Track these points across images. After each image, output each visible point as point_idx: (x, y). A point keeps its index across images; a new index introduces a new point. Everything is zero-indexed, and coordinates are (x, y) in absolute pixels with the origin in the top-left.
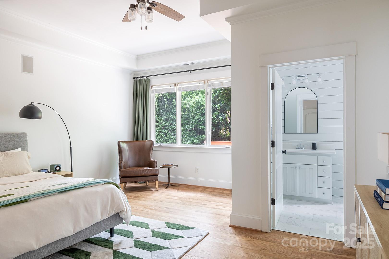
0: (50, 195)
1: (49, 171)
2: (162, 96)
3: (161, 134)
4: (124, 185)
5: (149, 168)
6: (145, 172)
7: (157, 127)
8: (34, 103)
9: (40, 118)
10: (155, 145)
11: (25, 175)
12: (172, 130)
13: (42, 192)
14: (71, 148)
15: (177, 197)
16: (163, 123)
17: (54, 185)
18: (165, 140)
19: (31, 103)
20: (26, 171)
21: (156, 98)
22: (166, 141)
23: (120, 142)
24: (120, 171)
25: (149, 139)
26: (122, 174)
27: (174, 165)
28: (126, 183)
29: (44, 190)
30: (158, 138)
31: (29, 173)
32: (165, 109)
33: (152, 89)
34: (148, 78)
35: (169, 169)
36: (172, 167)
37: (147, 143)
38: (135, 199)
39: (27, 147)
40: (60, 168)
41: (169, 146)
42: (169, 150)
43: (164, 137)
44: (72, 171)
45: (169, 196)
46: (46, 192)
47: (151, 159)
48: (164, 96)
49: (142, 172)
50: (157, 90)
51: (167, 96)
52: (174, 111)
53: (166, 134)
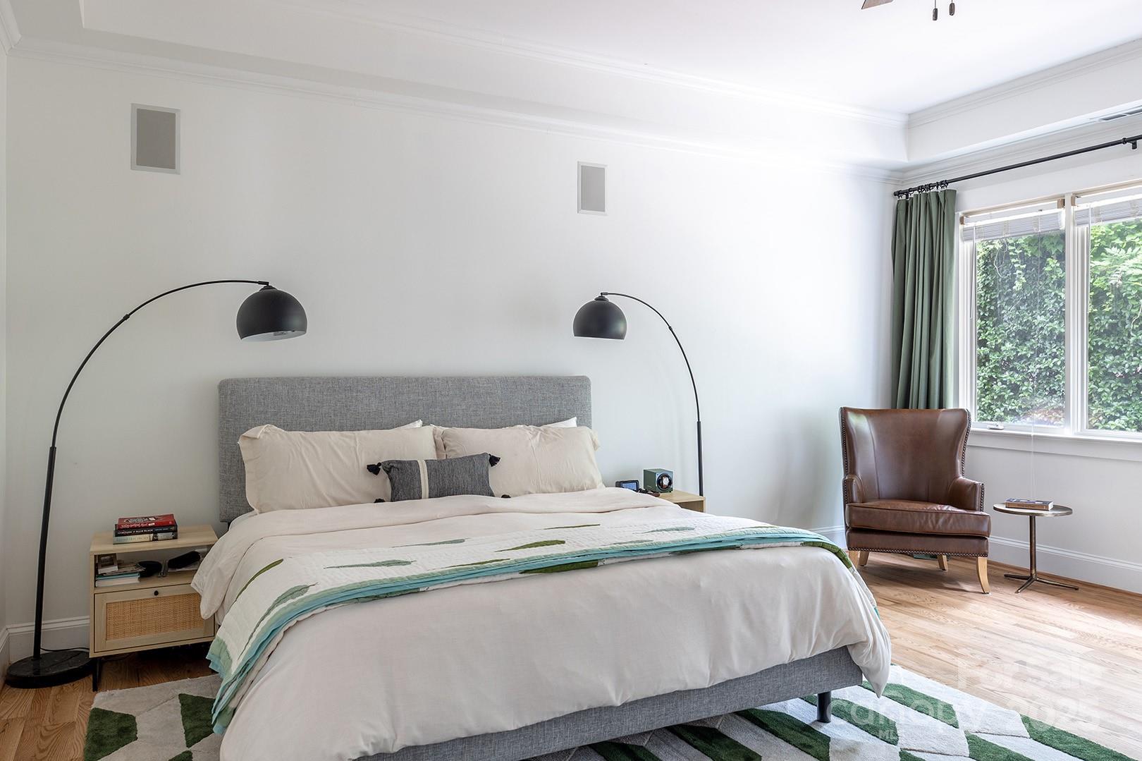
0: (650, 557)
1: (642, 486)
2: (1004, 248)
3: (997, 387)
4: (859, 557)
5: (951, 509)
6: (937, 521)
7: (983, 360)
8: (607, 294)
9: (620, 336)
10: (976, 425)
11: (586, 493)
12: (1044, 374)
13: (631, 546)
14: (699, 423)
15: (1071, 630)
16: (1003, 348)
17: (657, 531)
18: (1014, 410)
19: (602, 294)
20: (588, 482)
21: (980, 256)
22: (1018, 414)
23: (849, 413)
24: (847, 507)
25: (950, 405)
26: (854, 518)
27: (1055, 508)
28: (866, 549)
29: (634, 542)
30: (986, 400)
31: (594, 487)
32: (1015, 295)
33: (965, 226)
34: (951, 186)
35: (1032, 518)
36: (1049, 514)
37: (946, 420)
38: (900, 611)
39: (589, 417)
40: (670, 483)
41: (1032, 434)
42: (1032, 447)
43: (1010, 398)
44: (701, 494)
45: (1034, 620)
46: (641, 546)
47: (961, 478)
48: (1010, 248)
49: (927, 518)
50: (985, 226)
51: (1022, 248)
52: (1052, 301)
53: (1015, 388)
